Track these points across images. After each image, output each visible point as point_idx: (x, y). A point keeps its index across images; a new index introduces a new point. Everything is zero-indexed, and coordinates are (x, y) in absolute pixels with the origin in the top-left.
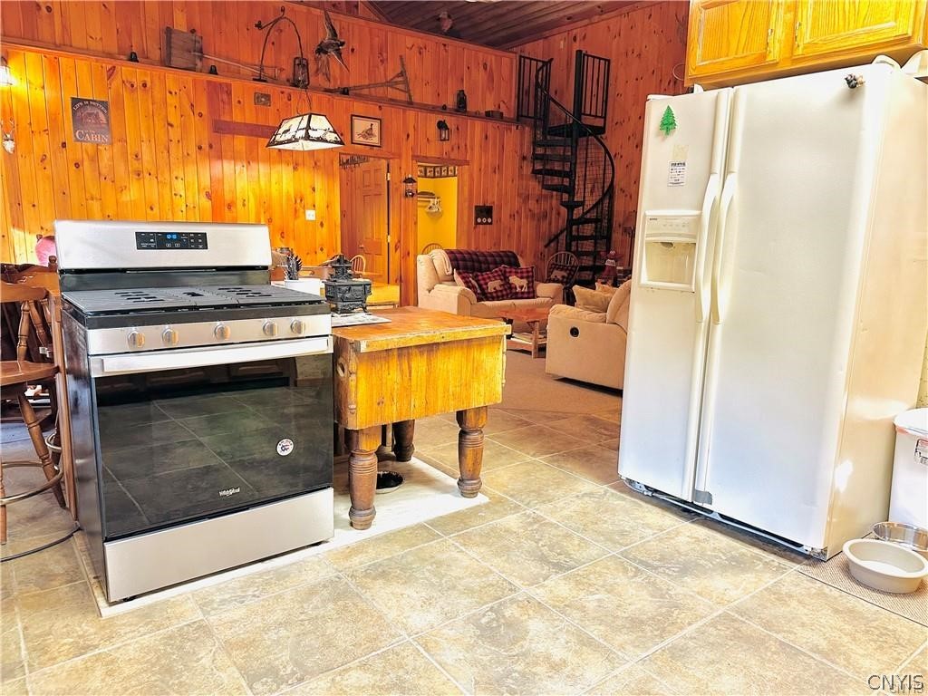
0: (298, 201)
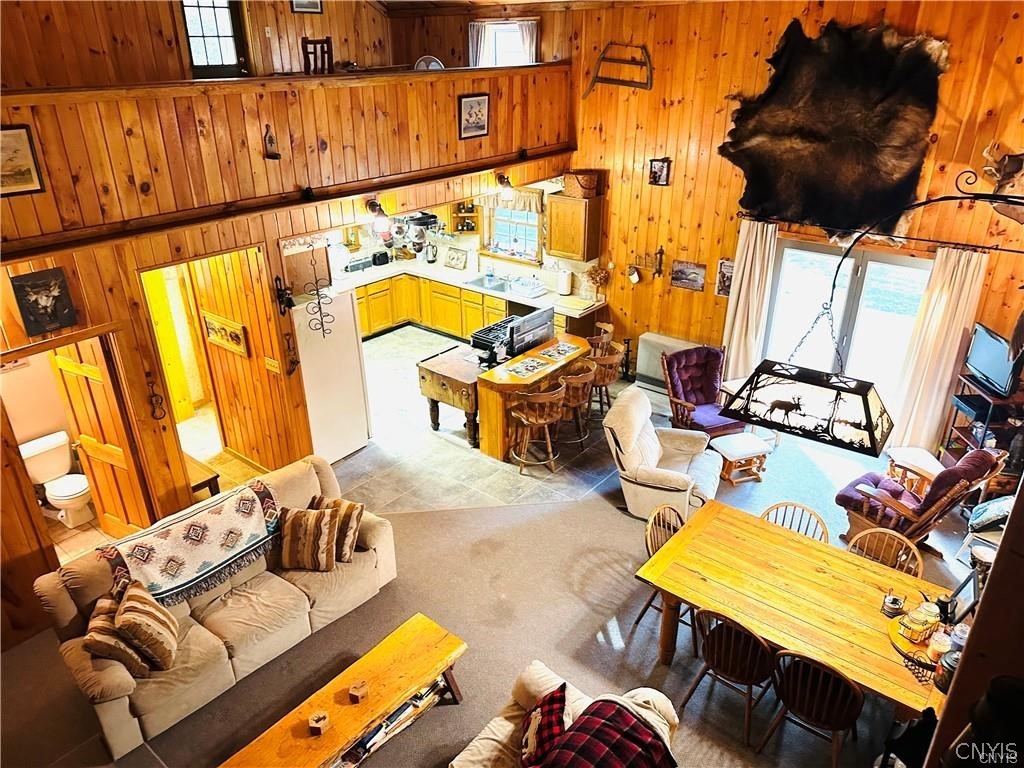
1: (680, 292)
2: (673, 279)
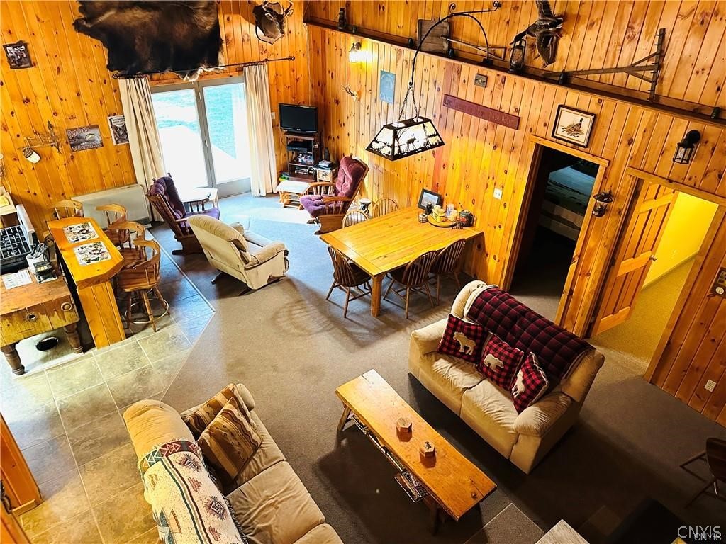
0: (491, 178)
1: (83, 155)
2: (72, 145)
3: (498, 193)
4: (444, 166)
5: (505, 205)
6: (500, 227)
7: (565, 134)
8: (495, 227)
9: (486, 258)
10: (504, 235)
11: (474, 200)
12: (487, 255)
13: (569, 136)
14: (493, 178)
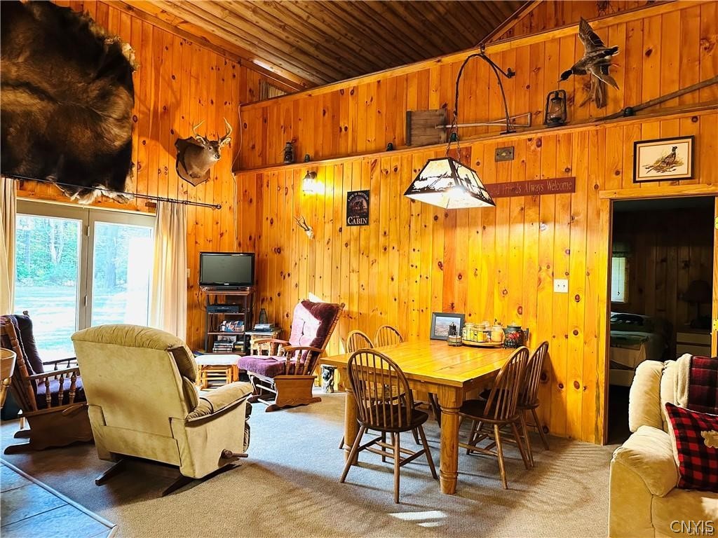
0: (544, 268)
3: (561, 286)
4: (460, 276)
5: (577, 299)
6: (576, 333)
7: (654, 174)
8: (567, 337)
9: (560, 391)
10: (585, 343)
11: (520, 307)
12: (561, 386)
13: (660, 174)
14: (548, 267)
